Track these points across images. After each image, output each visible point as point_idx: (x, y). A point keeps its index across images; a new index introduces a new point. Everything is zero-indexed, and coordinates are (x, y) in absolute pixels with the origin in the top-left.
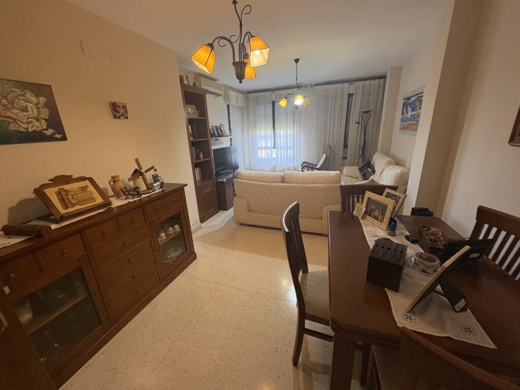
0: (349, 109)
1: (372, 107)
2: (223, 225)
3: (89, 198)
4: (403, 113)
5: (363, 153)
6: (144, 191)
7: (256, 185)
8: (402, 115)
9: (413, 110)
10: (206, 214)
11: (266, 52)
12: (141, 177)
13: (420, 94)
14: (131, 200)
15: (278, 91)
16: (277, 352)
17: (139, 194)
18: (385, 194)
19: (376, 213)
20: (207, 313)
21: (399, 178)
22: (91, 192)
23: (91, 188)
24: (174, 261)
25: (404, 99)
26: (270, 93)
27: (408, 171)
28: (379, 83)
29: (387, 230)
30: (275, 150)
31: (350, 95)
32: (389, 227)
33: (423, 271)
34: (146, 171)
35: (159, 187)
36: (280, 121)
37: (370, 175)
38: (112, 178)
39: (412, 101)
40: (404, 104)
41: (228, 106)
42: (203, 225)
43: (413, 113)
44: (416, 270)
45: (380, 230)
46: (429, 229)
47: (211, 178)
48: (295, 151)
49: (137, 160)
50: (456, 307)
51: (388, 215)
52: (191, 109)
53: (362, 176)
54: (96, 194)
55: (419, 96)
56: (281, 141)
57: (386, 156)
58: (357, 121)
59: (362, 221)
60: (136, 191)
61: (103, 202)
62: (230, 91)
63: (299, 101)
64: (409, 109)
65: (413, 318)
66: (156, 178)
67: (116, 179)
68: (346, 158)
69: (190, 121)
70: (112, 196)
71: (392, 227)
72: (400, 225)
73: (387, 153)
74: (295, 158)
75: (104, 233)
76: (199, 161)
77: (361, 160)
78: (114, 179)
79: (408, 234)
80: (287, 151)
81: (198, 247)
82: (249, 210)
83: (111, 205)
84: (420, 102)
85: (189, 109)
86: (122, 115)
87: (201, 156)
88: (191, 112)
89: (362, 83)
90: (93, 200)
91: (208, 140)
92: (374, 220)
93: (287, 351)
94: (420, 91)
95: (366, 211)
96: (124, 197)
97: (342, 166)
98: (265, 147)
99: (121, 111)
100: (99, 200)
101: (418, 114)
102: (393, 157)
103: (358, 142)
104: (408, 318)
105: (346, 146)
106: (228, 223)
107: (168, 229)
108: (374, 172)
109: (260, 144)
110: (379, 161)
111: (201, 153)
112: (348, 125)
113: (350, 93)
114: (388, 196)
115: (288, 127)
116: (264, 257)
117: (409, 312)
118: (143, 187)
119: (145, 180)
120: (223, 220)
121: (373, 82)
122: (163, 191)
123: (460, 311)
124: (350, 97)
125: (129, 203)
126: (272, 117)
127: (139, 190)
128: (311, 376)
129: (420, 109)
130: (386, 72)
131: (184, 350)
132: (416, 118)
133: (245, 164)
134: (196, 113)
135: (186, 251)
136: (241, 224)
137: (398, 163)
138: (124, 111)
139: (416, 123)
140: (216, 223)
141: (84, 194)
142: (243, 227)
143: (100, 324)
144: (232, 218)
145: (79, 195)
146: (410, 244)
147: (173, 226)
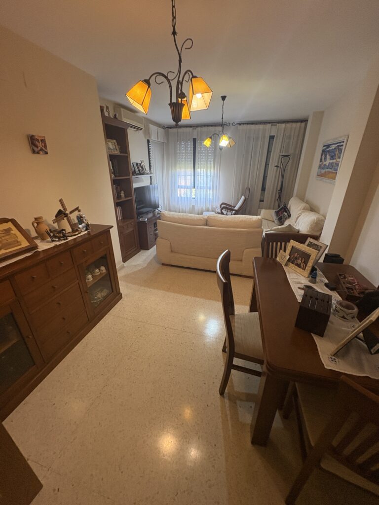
0: (269, 152)
1: (291, 152)
2: (146, 265)
3: (14, 241)
4: (321, 159)
5: (280, 196)
6: (69, 232)
7: (180, 227)
8: (321, 162)
9: (332, 158)
10: (129, 253)
11: (208, 96)
12: (65, 218)
13: (340, 143)
14: (58, 243)
15: (199, 129)
16: (205, 384)
17: (65, 237)
18: (307, 242)
19: (299, 261)
20: (137, 351)
21: (315, 224)
22: (15, 234)
23: (15, 231)
24: (101, 302)
25: (324, 146)
26: (191, 129)
27: (323, 218)
28: (300, 127)
29: (308, 277)
30: (194, 190)
31: (272, 137)
32: (310, 274)
33: (343, 317)
34: (71, 213)
35: (85, 229)
36: (201, 160)
37: (286, 219)
38: (36, 219)
39: (331, 148)
40: (323, 151)
41: (148, 141)
42: (126, 264)
43: (331, 161)
44: (337, 316)
45: (302, 277)
46: (345, 277)
47: (132, 218)
48: (215, 191)
49: (61, 201)
50: (372, 350)
51: (310, 264)
52: (112, 144)
53: (278, 219)
54: (21, 238)
55: (339, 144)
56: (201, 180)
57: (301, 201)
58: (276, 165)
59: (285, 268)
60: (61, 234)
61: (29, 246)
62: (150, 125)
63: (224, 142)
64: (328, 157)
65: (337, 360)
66: (80, 219)
67: (40, 221)
68: (263, 201)
69: (112, 158)
70: (36, 238)
71: (313, 275)
72: (319, 273)
73: (302, 198)
74: (214, 197)
75: (33, 278)
76: (121, 200)
77: (277, 203)
78: (38, 221)
79: (327, 281)
80: (207, 191)
81: (123, 288)
82: (172, 251)
83: (38, 249)
84: (340, 151)
85: (110, 144)
86: (41, 150)
87: (123, 195)
88: (112, 148)
89: (283, 125)
90: (19, 243)
91: (129, 179)
92: (296, 267)
93: (214, 383)
94: (341, 140)
95: (289, 258)
96: (49, 239)
97: (259, 208)
98: (185, 186)
99: (40, 145)
100: (25, 244)
101: (337, 163)
102: (307, 202)
103: (276, 185)
104: (333, 361)
105: (263, 189)
106: (150, 263)
107: (94, 270)
108: (289, 216)
109: (179, 182)
110: (295, 206)
111: (123, 192)
112: (267, 168)
113: (271, 135)
114: (310, 245)
115: (209, 166)
116: (188, 297)
117: (334, 355)
118: (69, 229)
119: (69, 221)
120: (145, 260)
121: (294, 125)
122: (89, 233)
123: (375, 353)
124: (271, 140)
125: (56, 246)
126: (192, 155)
127: (64, 232)
128: (235, 403)
129: (339, 158)
130: (308, 117)
131: (119, 385)
132: (334, 167)
133: (164, 203)
134: (117, 148)
135: (113, 292)
136: (163, 264)
137: (312, 209)
138: (43, 145)
139: (334, 171)
140: (138, 263)
141: (8, 237)
142: (164, 266)
143: (35, 364)
144: (154, 258)
145: (3, 238)
146: (329, 291)
147: (98, 268)
